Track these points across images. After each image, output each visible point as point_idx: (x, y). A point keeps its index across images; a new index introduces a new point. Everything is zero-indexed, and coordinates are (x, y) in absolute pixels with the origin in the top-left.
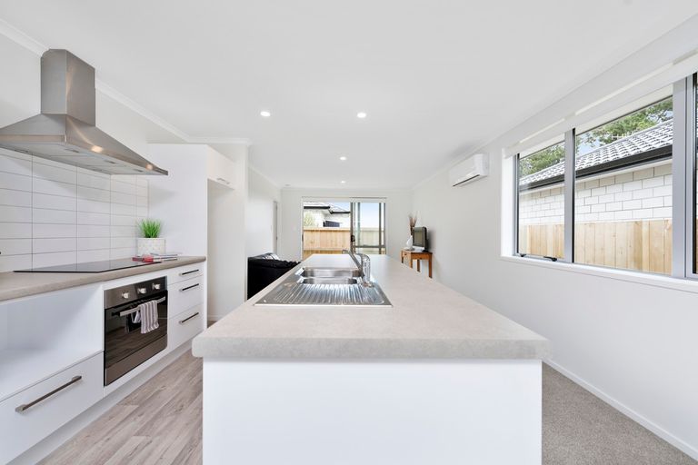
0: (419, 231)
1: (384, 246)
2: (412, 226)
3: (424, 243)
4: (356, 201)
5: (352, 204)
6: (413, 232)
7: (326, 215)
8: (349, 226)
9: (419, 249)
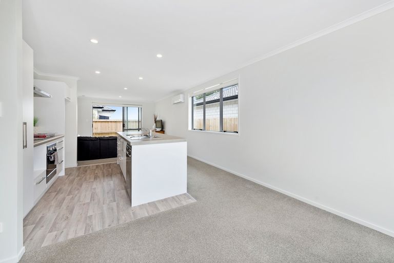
0: (159, 121)
1: (141, 129)
2: (155, 119)
3: (161, 126)
4: (126, 106)
5: (123, 107)
6: (156, 122)
7: (99, 112)
8: (122, 119)
9: (158, 129)
